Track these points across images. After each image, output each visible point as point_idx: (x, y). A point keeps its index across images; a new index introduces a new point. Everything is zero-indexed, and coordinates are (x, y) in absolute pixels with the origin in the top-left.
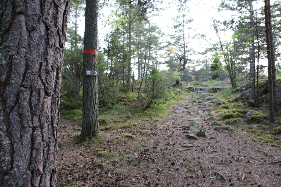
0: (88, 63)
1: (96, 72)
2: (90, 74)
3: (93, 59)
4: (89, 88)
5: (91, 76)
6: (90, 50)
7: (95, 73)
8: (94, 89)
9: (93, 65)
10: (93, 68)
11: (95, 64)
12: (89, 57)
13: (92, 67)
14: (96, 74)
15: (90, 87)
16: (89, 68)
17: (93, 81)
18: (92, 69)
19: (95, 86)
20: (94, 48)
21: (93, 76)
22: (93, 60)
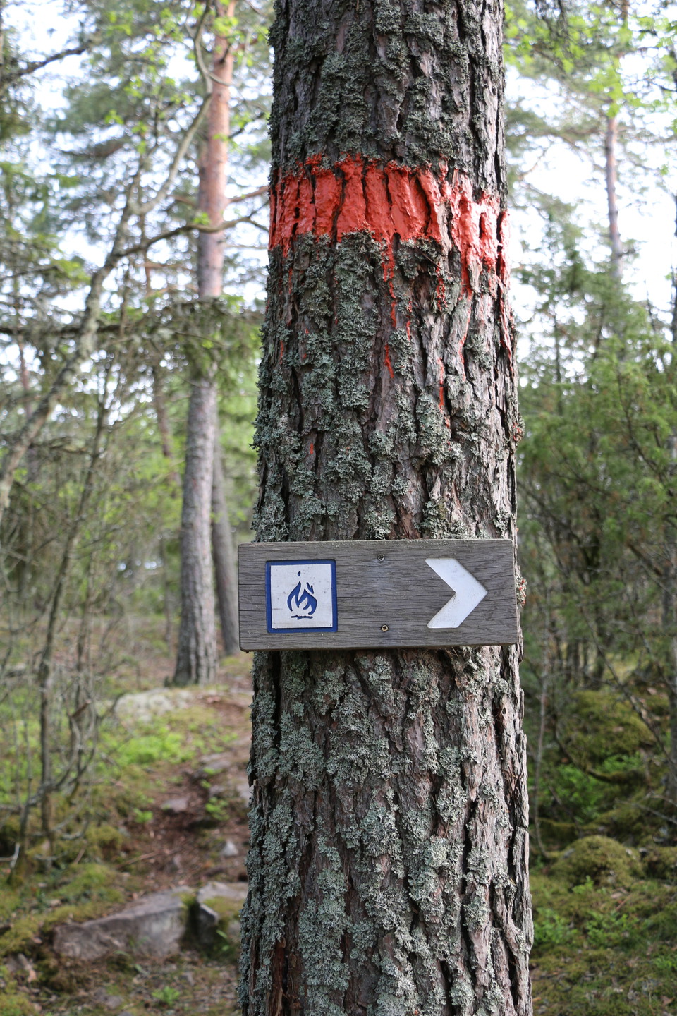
0: (297, 425)
1: (447, 570)
2: (323, 617)
3: (404, 334)
4: (311, 891)
5: (350, 657)
6: (339, 171)
7: (444, 594)
8: (416, 916)
9: (384, 438)
10: (394, 498)
11: (437, 422)
12: (313, 304)
13: (380, 481)
14: (449, 618)
15: (334, 881)
16: (310, 506)
17: (400, 748)
18: (381, 518)
19: (439, 852)
20: (422, 135)
21: (395, 655)
22: (387, 349)
